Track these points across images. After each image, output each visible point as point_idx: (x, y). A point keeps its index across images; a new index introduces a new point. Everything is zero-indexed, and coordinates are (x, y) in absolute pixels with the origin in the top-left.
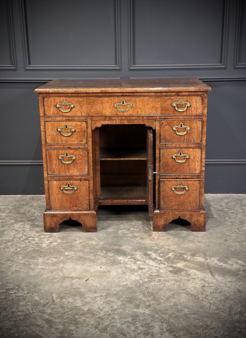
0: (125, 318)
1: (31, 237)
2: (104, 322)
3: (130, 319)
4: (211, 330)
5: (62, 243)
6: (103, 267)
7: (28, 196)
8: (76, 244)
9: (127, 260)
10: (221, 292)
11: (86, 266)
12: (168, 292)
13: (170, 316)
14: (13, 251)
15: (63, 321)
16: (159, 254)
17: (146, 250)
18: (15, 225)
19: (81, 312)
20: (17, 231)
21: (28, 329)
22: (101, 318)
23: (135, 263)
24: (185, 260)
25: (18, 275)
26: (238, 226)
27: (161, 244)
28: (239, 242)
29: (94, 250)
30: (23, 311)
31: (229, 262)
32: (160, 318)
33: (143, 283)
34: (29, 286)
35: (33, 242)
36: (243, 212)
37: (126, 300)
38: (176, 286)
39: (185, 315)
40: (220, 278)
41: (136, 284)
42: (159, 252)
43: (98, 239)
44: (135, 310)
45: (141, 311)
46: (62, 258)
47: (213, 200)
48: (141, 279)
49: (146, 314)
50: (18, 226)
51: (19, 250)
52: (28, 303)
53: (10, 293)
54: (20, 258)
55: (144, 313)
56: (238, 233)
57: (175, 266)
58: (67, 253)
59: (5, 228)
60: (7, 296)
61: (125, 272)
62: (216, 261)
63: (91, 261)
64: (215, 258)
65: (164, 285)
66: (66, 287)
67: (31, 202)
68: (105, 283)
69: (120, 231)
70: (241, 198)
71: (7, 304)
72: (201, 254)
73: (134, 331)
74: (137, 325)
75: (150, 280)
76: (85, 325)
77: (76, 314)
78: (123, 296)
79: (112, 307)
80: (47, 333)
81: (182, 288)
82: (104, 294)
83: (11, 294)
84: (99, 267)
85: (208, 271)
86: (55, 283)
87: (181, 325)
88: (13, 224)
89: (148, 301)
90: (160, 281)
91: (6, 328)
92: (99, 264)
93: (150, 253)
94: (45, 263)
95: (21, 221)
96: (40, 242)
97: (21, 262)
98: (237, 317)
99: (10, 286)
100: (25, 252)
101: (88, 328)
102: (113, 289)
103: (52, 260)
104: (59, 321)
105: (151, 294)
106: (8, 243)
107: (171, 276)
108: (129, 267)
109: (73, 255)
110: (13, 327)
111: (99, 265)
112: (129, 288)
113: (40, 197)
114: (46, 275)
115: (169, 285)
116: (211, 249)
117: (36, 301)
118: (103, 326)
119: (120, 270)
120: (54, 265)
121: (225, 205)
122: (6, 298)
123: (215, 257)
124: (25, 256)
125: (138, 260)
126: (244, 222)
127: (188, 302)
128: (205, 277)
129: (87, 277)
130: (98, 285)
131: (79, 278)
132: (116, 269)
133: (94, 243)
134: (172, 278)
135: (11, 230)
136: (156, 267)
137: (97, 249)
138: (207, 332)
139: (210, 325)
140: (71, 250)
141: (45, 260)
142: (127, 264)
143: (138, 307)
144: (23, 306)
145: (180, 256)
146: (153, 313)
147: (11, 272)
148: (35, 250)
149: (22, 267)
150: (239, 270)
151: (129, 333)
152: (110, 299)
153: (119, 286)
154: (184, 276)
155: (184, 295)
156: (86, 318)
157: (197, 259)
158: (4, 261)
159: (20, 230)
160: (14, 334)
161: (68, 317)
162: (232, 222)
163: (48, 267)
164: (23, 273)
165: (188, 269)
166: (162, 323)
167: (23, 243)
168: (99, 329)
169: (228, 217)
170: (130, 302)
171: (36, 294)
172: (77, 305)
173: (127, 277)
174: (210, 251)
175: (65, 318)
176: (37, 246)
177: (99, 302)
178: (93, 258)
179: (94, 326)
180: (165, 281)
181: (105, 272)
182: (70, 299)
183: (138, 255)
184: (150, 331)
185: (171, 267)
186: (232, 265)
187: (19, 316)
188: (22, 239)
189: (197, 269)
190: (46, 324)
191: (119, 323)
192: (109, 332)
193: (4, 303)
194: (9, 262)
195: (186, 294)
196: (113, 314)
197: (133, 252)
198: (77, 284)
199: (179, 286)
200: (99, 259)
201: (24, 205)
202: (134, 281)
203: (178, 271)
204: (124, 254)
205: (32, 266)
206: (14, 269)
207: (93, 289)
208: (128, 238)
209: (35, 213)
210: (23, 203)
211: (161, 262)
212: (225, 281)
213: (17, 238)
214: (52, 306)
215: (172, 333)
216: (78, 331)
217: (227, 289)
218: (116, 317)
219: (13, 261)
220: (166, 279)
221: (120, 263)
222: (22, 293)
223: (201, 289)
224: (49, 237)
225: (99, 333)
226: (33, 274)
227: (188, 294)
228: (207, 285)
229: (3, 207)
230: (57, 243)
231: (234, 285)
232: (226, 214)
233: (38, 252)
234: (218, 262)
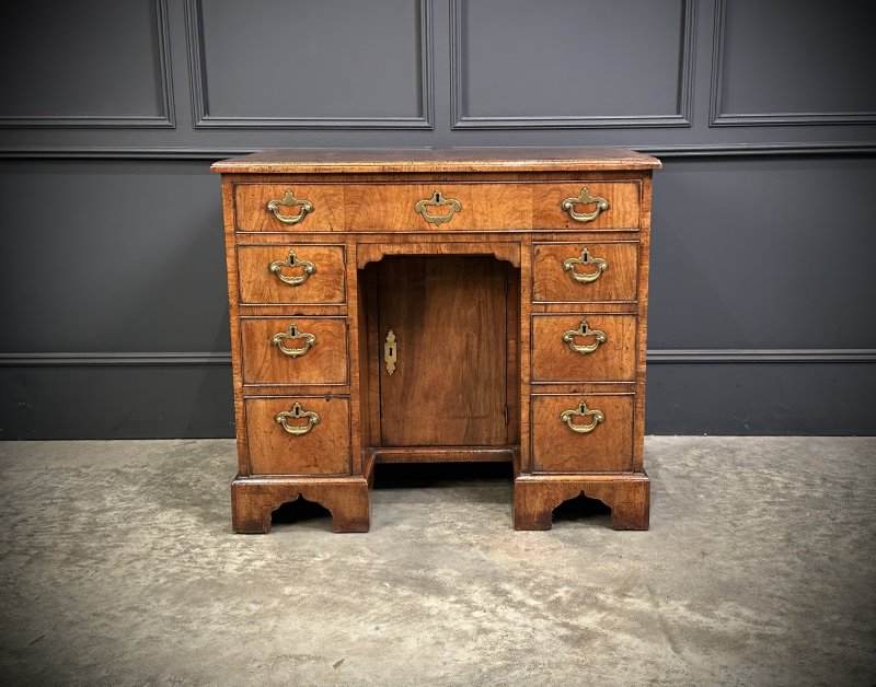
1: (198, 546)
5: (278, 562)
6: (384, 627)
7: (199, 441)
8: (315, 564)
9: (446, 606)
11: (341, 624)
14: (147, 584)
16: (532, 591)
17: (496, 579)
18: (159, 516)
20: (161, 530)
23: (468, 615)
24: (602, 608)
25: (154, 649)
26: (730, 517)
27: (536, 563)
28: (737, 559)
29: (360, 578)
31: (716, 613)
33: (491, 671)
34: (180, 682)
35: (202, 560)
36: (742, 480)
38: (579, 680)
40: (696, 658)
41: (471, 676)
42: (532, 584)
43: (372, 550)
46: (275, 603)
47: (663, 452)
48: (484, 661)
50: (165, 518)
51: (162, 580)
54: (163, 602)
56: (733, 535)
57: (574, 622)
58: (287, 590)
59: (133, 525)
61: (440, 640)
62: (682, 611)
63: (352, 610)
64: (680, 603)
65: (546, 676)
66: (281, 685)
67: (205, 457)
68: (387, 674)
69: (430, 529)
70: (731, 447)
72: (641, 591)
75: (509, 662)
84: (373, 627)
85: (664, 638)
86: (251, 673)
88: (152, 512)
90: (535, 665)
92: (373, 617)
93: (507, 587)
94: (226, 618)
95: (177, 506)
96: (220, 559)
97: (166, 613)
100: (178, 586)
103: (247, 609)
106: (135, 563)
107: (564, 652)
108: (452, 625)
109: (303, 594)
111: (371, 622)
113: (229, 444)
114: (228, 649)
115: (562, 677)
116: (667, 578)
119: (428, 636)
120: (252, 622)
121: (695, 464)
123: (679, 599)
124: (179, 596)
125: (477, 609)
126: (745, 506)
128: (656, 655)
129: (339, 654)
130: (367, 679)
131: (318, 659)
132: (418, 632)
133: (362, 561)
134: (568, 656)
135: (147, 529)
136: (525, 626)
137: (370, 577)
140: (300, 581)
141: (228, 609)
142: (446, 618)
145: (587, 596)
147: (136, 641)
148: (205, 581)
149: (166, 629)
150: (746, 636)
153: (424, 680)
154: (600, 653)
157: (632, 604)
158: (122, 611)
159: (172, 528)
162: (714, 507)
163: (234, 629)
164: (167, 645)
165: (610, 633)
167: (175, 563)
169: (703, 493)
173: (447, 654)
174: (665, 582)
176: (211, 569)
178: (357, 601)
180: (550, 665)
181: (387, 641)
183: (477, 594)
185: (565, 625)
186: (726, 620)
188: (173, 552)
189: (632, 632)
194: (134, 613)
197: (464, 586)
198: (311, 675)
199: (588, 680)
200: (371, 605)
201: (186, 465)
202: (467, 667)
203: (582, 636)
204: (438, 589)
205: (194, 626)
206: (144, 633)
208: (450, 549)
209: (213, 484)
210: (185, 459)
211: (536, 613)
212: (710, 665)
213: (161, 549)
219: (145, 611)
220: (553, 660)
221: (429, 616)
224: (246, 547)
226: (194, 647)
228: (662, 677)
229: (133, 471)
230: (263, 563)
231: (736, 678)
232: (698, 486)
233: (212, 587)
234: (688, 614)
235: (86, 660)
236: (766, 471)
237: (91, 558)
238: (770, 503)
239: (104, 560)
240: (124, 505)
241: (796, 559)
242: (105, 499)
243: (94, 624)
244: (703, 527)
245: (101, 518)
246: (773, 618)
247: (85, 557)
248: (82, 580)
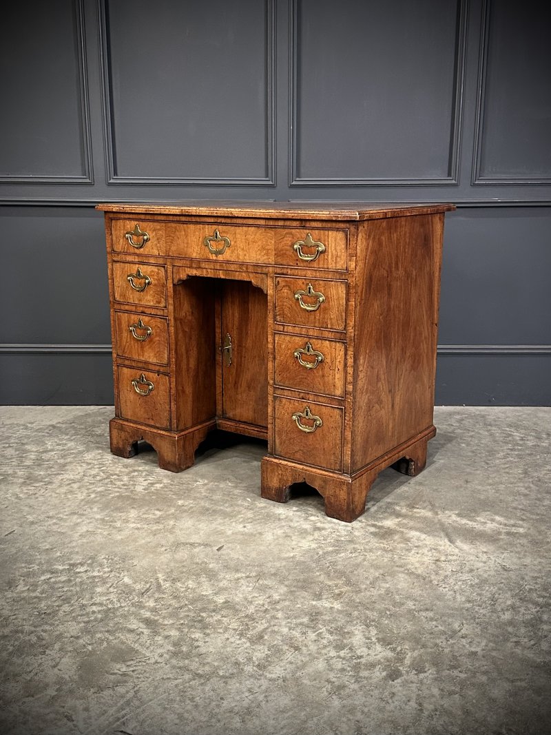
0: (296, 618)
1: (116, 474)
2: (257, 625)
3: (305, 620)
4: (462, 640)
5: (172, 485)
6: (249, 526)
8: (197, 486)
9: (291, 514)
10: (471, 571)
11: (218, 523)
12: (372, 571)
13: (382, 613)
14: (82, 498)
15: (178, 623)
18: (86, 455)
19: (211, 607)
20: (89, 464)
21: (111, 638)
22: (251, 618)
23: (306, 519)
24: (398, 515)
25: (92, 538)
26: (485, 458)
28: (490, 485)
29: (230, 496)
30: (101, 604)
32: (363, 618)
33: (324, 553)
34: (112, 559)
35: (118, 483)
36: (491, 435)
37: (295, 584)
38: (386, 560)
39: (410, 611)
40: (466, 547)
41: (312, 557)
43: (237, 478)
44: (314, 603)
45: (325, 604)
46: (173, 510)
48: (320, 547)
49: (335, 610)
50: (90, 456)
51: (93, 496)
52: (111, 590)
53: (78, 570)
54: (95, 509)
55: (331, 608)
56: (487, 470)
57: (380, 524)
58: (180, 502)
59: (69, 460)
60: (71, 576)
61: (289, 535)
62: (454, 517)
63: (225, 515)
64: (452, 512)
65: (363, 557)
66: (182, 562)
68: (254, 555)
70: (483, 413)
71: (71, 591)
72: (425, 505)
73: (315, 641)
74: (320, 631)
75: (337, 548)
76: (221, 631)
77: (203, 610)
78: (290, 578)
79: (269, 597)
80: (148, 644)
81: (398, 564)
82: (254, 574)
83: (79, 573)
84: (242, 526)
85: (442, 534)
86: (161, 554)
87: (403, 631)
88: (81, 452)
89: (336, 586)
90: (355, 550)
91: (69, 636)
92: (241, 520)
94: (140, 519)
95: (97, 448)
96: (131, 483)
97: (98, 516)
98: (507, 616)
99: (77, 559)
100: (104, 499)
101: (226, 636)
102: (269, 565)
103: (154, 514)
104: (171, 622)
105: (341, 574)
106: (73, 485)
107: (375, 543)
108: (296, 525)
109: (191, 505)
110: (82, 633)
111: (240, 523)
112: (299, 563)
114: (144, 539)
115: (374, 558)
116: (442, 497)
117: (126, 586)
118: (255, 631)
119: (280, 532)
120: (158, 522)
121: (458, 425)
122: (70, 581)
123: (452, 510)
124: (106, 506)
126: (495, 451)
127: (412, 588)
128: (438, 545)
129: (220, 542)
130: (240, 557)
131: (206, 545)
132: (273, 529)
133: (230, 484)
134: (377, 545)
135: (79, 463)
137: (236, 495)
138: (454, 643)
139: (459, 631)
140: (189, 497)
141: (141, 514)
142: (291, 521)
143: (318, 597)
144: (102, 594)
146: (348, 608)
147: (79, 534)
148: (122, 496)
149: (99, 526)
150: (499, 533)
151: (306, 646)
152: (266, 582)
153: (279, 559)
154: (399, 543)
155: (403, 575)
156: (222, 617)
157: (419, 513)
158: (67, 515)
159: (96, 462)
160: (84, 646)
161: (188, 616)
162: (473, 452)
163: (146, 526)
164: (100, 536)
165: (405, 531)
166: (368, 626)
167: (101, 485)
168: (248, 638)
169: (464, 443)
170: (303, 588)
171: (126, 573)
172: (204, 593)
173: (294, 543)
174: (441, 499)
175: (181, 616)
176: (126, 489)
177: (244, 587)
178: (229, 510)
179: (238, 632)
180: (365, 550)
181: (252, 535)
182: (190, 582)
184: (345, 641)
185: (374, 526)
186: (486, 523)
187: (94, 612)
188: (98, 478)
189: (421, 530)
190: (146, 628)
191: (286, 626)
192: (267, 643)
193: (65, 589)
194: (76, 516)
195: (407, 574)
196: (273, 609)
198: (202, 556)
199: (392, 559)
200: (239, 512)
202: (308, 551)
203: (386, 533)
205: (118, 524)
206: (83, 529)
207: (232, 564)
210: (99, 418)
212: (476, 551)
213: (90, 476)
214: (157, 595)
215: (388, 645)
216: (207, 642)
217: (481, 564)
218: (280, 615)
220: (367, 547)
221: (279, 519)
222: (99, 571)
223: (434, 566)
224: (148, 475)
225: (248, 644)
226: (119, 537)
227: (410, 574)
228: (443, 558)
229: (64, 426)
230: (162, 485)
231: (493, 559)
232: (461, 439)
233: (127, 500)
234: (458, 519)
235: (45, 546)
236: (508, 429)
237: (41, 481)
238: (511, 450)
239: (50, 483)
240: (61, 448)
241: (531, 485)
242: (46, 444)
243: (48, 523)
244: (465, 465)
245: (45, 456)
246: (517, 522)
247: (37, 481)
248: (37, 496)
